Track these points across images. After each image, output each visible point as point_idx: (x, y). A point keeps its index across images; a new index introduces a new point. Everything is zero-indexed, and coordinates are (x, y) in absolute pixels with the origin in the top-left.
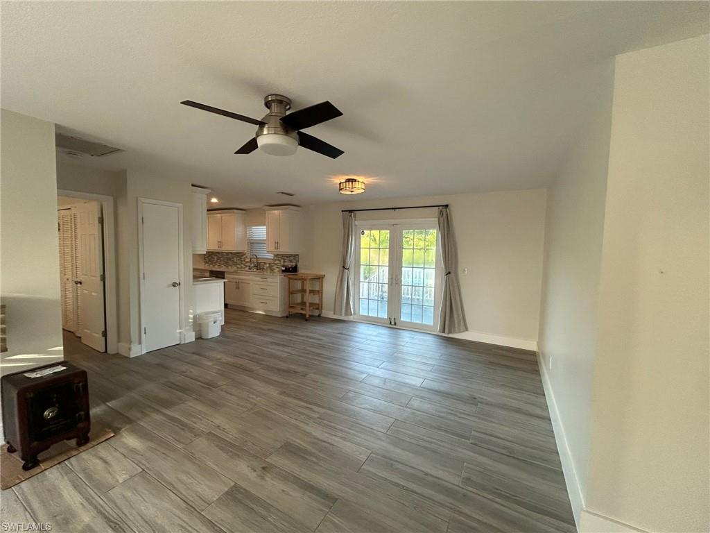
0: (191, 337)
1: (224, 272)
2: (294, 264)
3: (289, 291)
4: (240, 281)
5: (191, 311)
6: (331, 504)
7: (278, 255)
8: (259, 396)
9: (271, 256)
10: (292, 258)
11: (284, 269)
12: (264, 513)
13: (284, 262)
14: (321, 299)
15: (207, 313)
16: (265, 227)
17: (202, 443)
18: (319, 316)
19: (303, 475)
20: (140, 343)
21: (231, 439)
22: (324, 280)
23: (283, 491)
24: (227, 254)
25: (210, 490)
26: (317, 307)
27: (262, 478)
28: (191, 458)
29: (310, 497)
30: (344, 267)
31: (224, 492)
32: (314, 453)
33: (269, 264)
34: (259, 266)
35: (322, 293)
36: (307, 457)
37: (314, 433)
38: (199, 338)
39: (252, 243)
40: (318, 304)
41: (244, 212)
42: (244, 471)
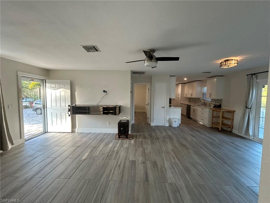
0: (167, 125)
1: (190, 105)
2: (219, 104)
3: (213, 116)
4: (195, 109)
5: (168, 116)
6: (145, 181)
7: (213, 99)
8: (165, 147)
9: (210, 100)
10: (219, 101)
11: (214, 106)
12: (133, 169)
13: (215, 103)
14: (232, 123)
15: (174, 118)
16: (206, 87)
17: (141, 149)
18: (231, 132)
19: (149, 171)
20: (153, 122)
21: (146, 152)
22: (235, 113)
23: (141, 169)
24: (195, 98)
25: (131, 158)
26: (229, 127)
27: (141, 163)
28: (136, 150)
29: (144, 175)
30: (246, 107)
31: (132, 160)
32: (158, 169)
33: (209, 103)
34: (205, 104)
35: (233, 120)
36: (155, 168)
37: (165, 165)
38: (170, 126)
39: (204, 94)
40: (230, 125)
41: (201, 82)
42: (140, 159)
